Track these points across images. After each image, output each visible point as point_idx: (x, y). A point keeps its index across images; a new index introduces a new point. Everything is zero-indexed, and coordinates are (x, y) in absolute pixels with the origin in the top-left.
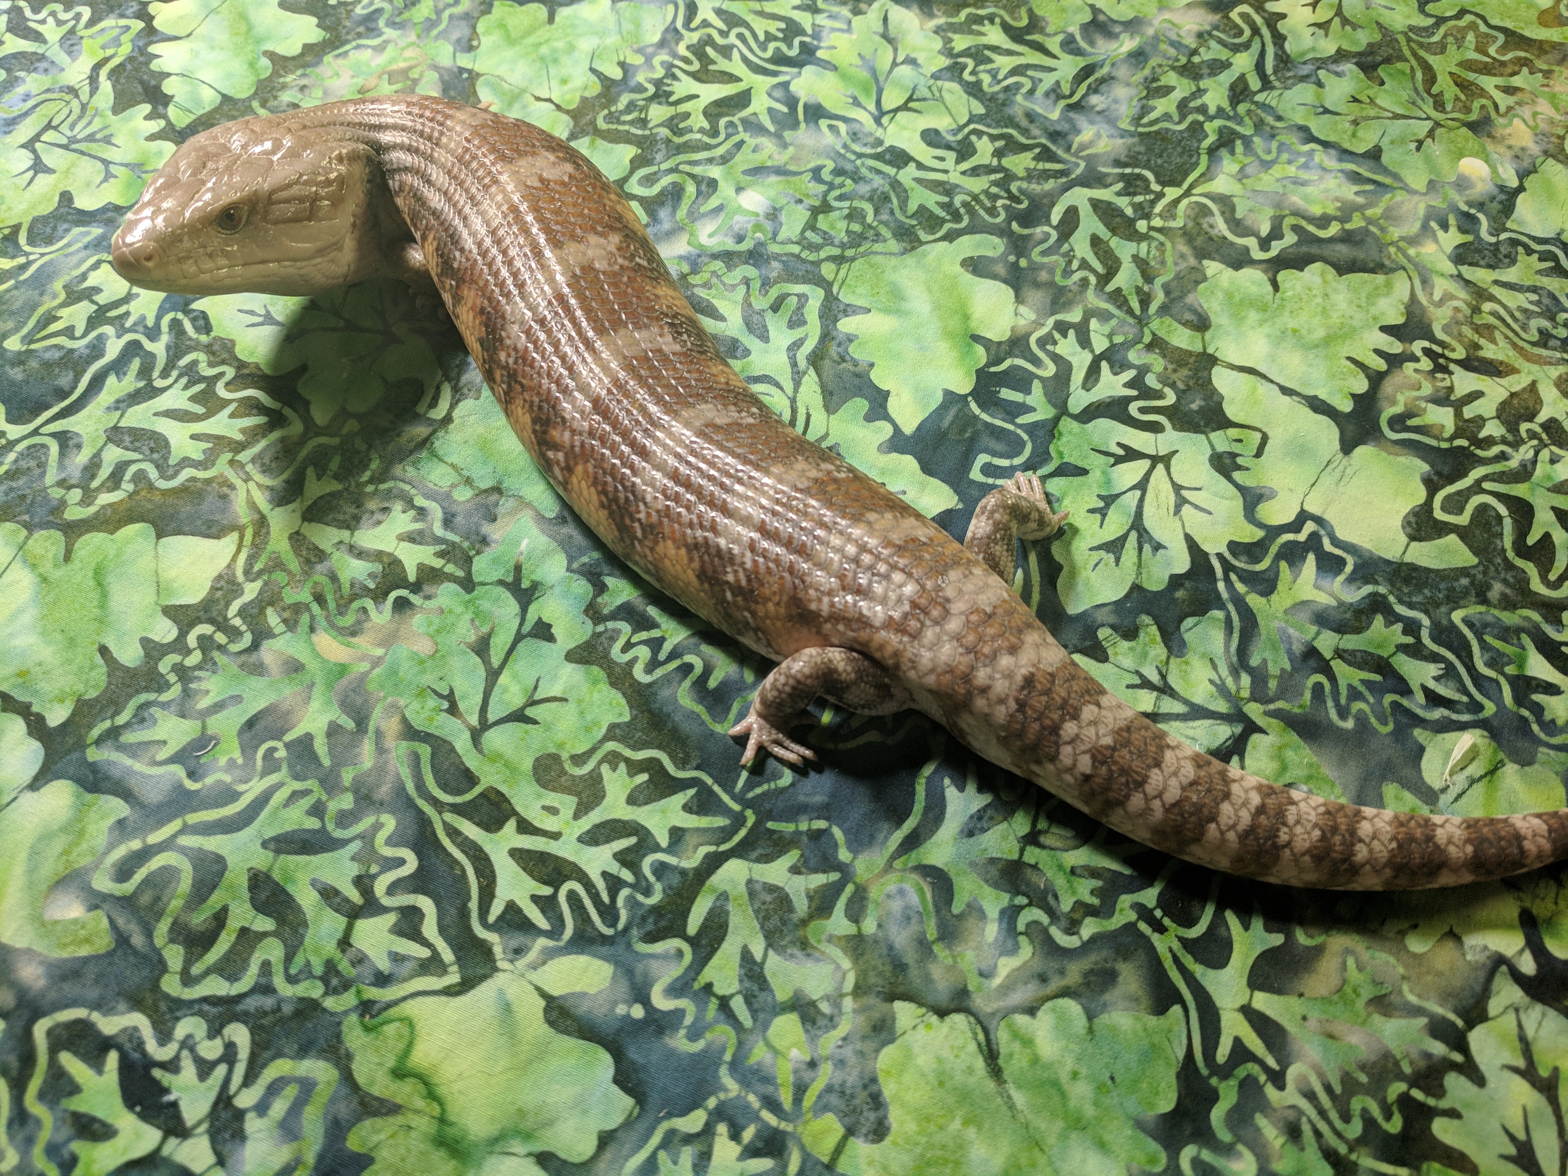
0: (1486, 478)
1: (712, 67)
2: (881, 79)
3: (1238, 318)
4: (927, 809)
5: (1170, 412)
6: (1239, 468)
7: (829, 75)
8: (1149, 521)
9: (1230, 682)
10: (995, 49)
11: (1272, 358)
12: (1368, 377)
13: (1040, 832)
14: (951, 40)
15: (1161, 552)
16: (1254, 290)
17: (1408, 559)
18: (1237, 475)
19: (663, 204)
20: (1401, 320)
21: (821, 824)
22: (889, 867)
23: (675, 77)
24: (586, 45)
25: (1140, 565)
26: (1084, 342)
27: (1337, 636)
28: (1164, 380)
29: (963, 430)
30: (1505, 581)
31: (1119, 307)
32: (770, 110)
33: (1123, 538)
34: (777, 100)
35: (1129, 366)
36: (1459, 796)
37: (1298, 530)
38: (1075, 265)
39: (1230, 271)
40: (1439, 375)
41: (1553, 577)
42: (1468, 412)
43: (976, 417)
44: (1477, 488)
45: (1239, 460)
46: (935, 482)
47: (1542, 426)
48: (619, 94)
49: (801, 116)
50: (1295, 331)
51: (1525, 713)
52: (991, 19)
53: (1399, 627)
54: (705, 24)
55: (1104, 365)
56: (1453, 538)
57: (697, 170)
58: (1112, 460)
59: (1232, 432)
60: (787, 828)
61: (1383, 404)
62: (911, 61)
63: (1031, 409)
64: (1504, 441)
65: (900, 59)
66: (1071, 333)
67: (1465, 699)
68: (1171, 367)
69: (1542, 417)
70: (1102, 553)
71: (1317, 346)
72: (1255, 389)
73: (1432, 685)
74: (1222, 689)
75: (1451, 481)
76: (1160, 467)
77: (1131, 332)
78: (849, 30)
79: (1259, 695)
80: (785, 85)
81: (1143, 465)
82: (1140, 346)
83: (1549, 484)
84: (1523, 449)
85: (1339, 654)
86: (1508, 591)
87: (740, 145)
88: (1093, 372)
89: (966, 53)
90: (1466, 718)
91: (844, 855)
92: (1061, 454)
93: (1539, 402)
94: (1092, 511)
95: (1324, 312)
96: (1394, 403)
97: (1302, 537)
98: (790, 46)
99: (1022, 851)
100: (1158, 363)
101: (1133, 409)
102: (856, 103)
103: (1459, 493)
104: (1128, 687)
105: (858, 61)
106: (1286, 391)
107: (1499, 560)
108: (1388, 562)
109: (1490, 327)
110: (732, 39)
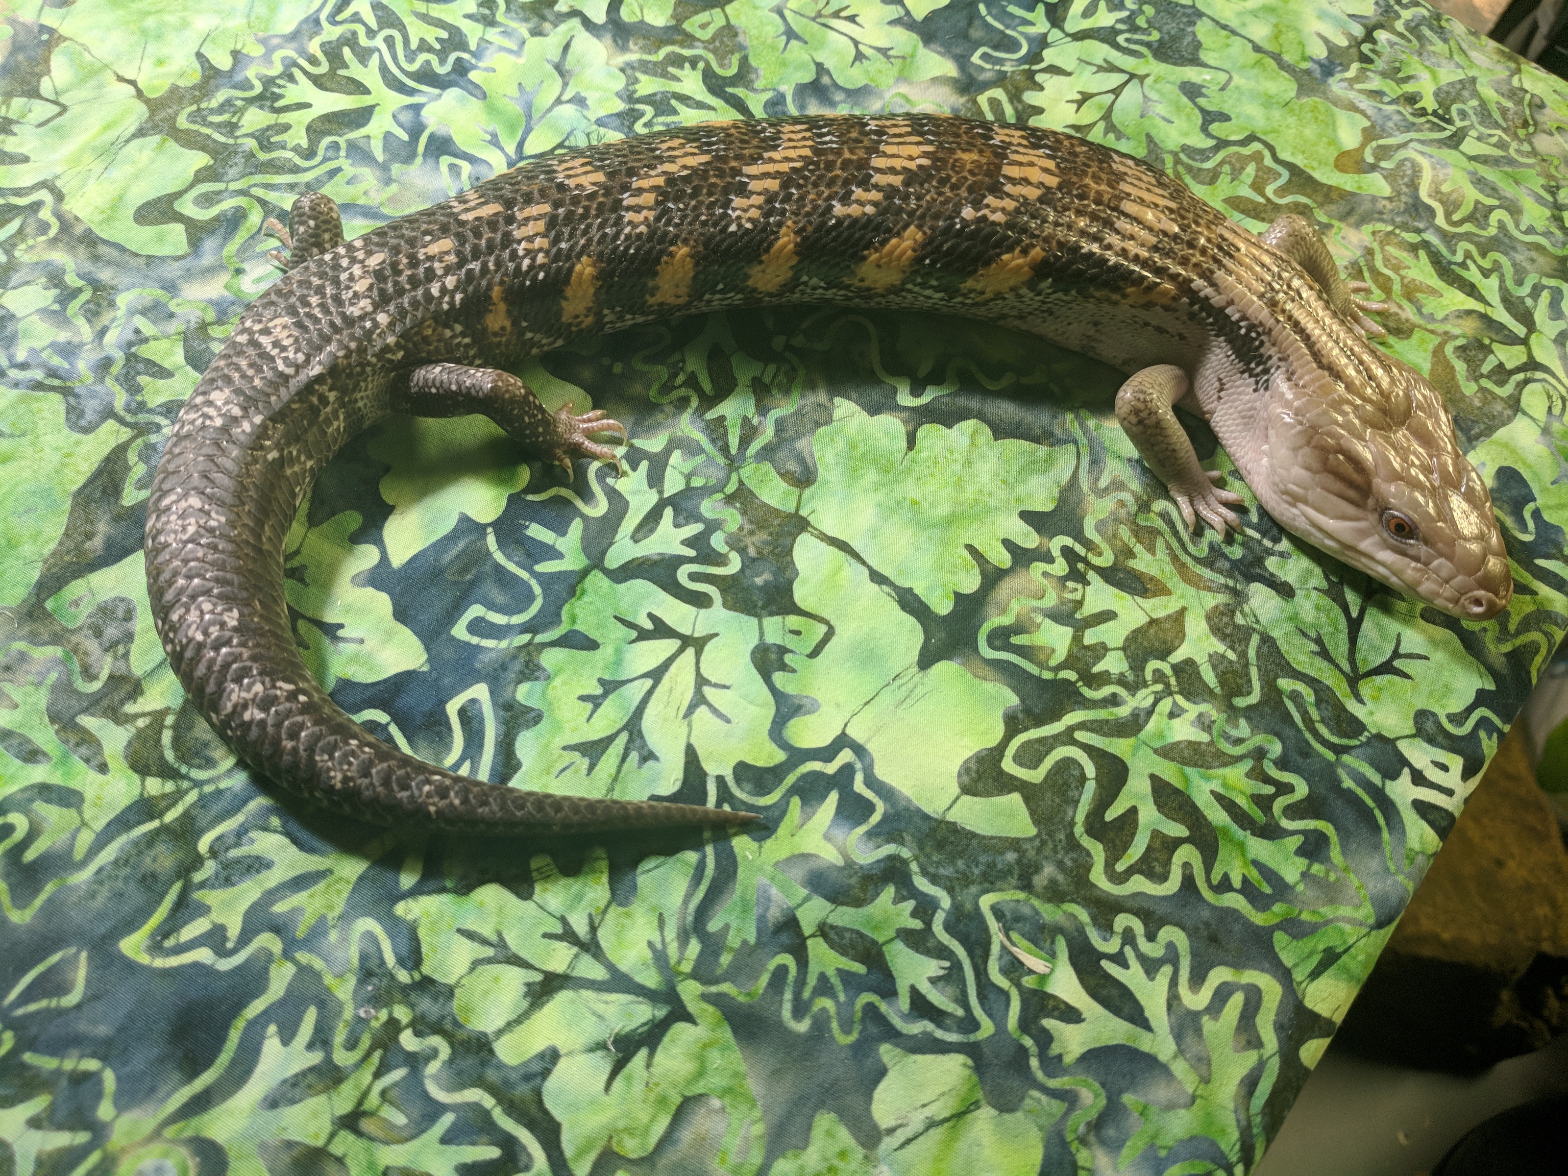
0: (1082, 726)
1: (341, 72)
2: (536, 116)
3: (852, 473)
4: (234, 1062)
5: (726, 585)
6: (784, 667)
7: (475, 104)
8: (648, 723)
9: (673, 950)
10: (684, 99)
11: (874, 533)
12: (983, 574)
13: (365, 1114)
14: (637, 81)
15: (650, 763)
16: (884, 443)
17: (951, 817)
18: (778, 678)
19: (213, 232)
20: (1049, 507)
21: (91, 1065)
22: (157, 1134)
23: (291, 78)
24: (202, 23)
25: (615, 779)
26: (655, 479)
27: (829, 906)
28: (735, 543)
29: (465, 570)
30: (1060, 865)
31: (713, 441)
32: (388, 135)
33: (610, 739)
34: (401, 125)
35: (697, 517)
36: (908, 1141)
37: (829, 759)
38: (681, 378)
39: (862, 416)
40: (1070, 584)
41: (1120, 867)
42: (1090, 637)
43: (488, 554)
44: (1067, 737)
45: (788, 658)
46: (406, 634)
47: (1174, 667)
48: (217, 88)
49: (421, 148)
50: (914, 503)
51: (1028, 1042)
52: (694, 63)
53: (910, 905)
54: (356, 18)
55: (668, 512)
56: (1016, 798)
57: (272, 197)
58: (634, 634)
59: (793, 621)
60: (47, 1063)
61: (991, 610)
62: (580, 101)
63: (559, 556)
64: (1121, 681)
65: (566, 97)
66: (644, 465)
67: (960, 1012)
68: (747, 527)
69: (1177, 657)
70: (577, 754)
71: (934, 526)
72: (839, 569)
73: (925, 988)
74: (660, 957)
75: (1039, 722)
76: (690, 652)
77: (715, 475)
78: (518, 53)
79: (701, 973)
80: (417, 108)
81: (670, 646)
82: (719, 496)
83: (1158, 744)
84: (1142, 693)
85: (824, 930)
86: (1060, 878)
87: (333, 173)
88: (653, 518)
89: (648, 100)
90: (953, 1037)
91: (105, 1111)
92: (573, 619)
93: (1181, 635)
94: (583, 698)
95: (959, 485)
96: (1004, 611)
97: (831, 768)
98: (442, 62)
99: (332, 1136)
100: (733, 519)
101: (682, 574)
102: (495, 141)
103: (1041, 741)
104: (546, 936)
105: (514, 92)
106: (877, 578)
107: (1061, 836)
108: (926, 817)
109: (1154, 532)
110: (379, 42)
